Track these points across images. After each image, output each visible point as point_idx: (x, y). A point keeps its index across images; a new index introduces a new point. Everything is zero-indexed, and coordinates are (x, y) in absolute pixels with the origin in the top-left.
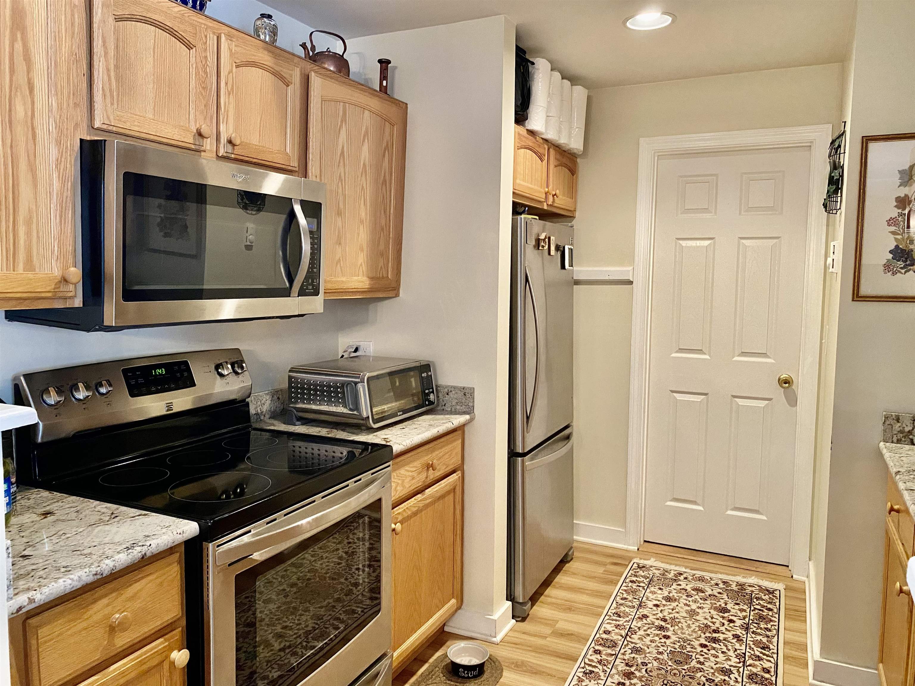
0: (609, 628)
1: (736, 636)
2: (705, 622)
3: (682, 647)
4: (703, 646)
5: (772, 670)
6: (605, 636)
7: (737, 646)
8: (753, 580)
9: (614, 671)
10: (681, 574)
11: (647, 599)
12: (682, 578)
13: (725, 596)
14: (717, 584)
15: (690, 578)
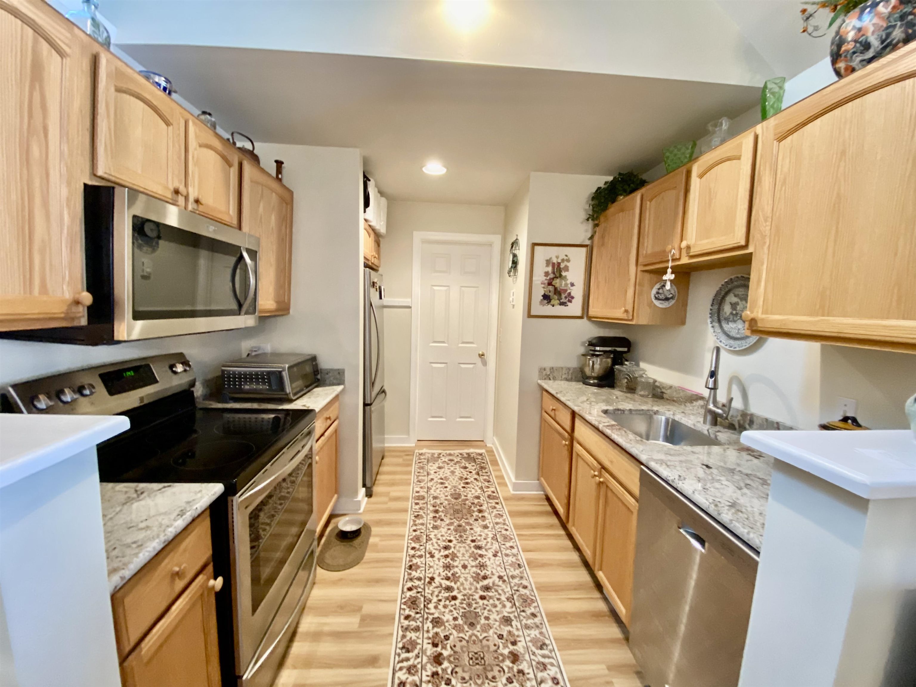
0: (418, 489)
1: (476, 479)
2: (460, 475)
3: (455, 490)
4: (464, 487)
5: (495, 491)
6: (417, 494)
7: (478, 484)
8: (471, 450)
9: (429, 512)
10: (440, 454)
11: (430, 470)
12: (441, 456)
13: (463, 461)
14: (458, 456)
15: (445, 455)
